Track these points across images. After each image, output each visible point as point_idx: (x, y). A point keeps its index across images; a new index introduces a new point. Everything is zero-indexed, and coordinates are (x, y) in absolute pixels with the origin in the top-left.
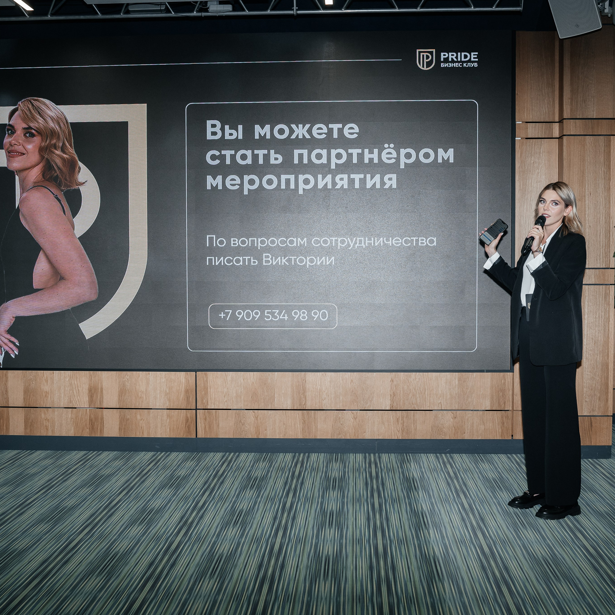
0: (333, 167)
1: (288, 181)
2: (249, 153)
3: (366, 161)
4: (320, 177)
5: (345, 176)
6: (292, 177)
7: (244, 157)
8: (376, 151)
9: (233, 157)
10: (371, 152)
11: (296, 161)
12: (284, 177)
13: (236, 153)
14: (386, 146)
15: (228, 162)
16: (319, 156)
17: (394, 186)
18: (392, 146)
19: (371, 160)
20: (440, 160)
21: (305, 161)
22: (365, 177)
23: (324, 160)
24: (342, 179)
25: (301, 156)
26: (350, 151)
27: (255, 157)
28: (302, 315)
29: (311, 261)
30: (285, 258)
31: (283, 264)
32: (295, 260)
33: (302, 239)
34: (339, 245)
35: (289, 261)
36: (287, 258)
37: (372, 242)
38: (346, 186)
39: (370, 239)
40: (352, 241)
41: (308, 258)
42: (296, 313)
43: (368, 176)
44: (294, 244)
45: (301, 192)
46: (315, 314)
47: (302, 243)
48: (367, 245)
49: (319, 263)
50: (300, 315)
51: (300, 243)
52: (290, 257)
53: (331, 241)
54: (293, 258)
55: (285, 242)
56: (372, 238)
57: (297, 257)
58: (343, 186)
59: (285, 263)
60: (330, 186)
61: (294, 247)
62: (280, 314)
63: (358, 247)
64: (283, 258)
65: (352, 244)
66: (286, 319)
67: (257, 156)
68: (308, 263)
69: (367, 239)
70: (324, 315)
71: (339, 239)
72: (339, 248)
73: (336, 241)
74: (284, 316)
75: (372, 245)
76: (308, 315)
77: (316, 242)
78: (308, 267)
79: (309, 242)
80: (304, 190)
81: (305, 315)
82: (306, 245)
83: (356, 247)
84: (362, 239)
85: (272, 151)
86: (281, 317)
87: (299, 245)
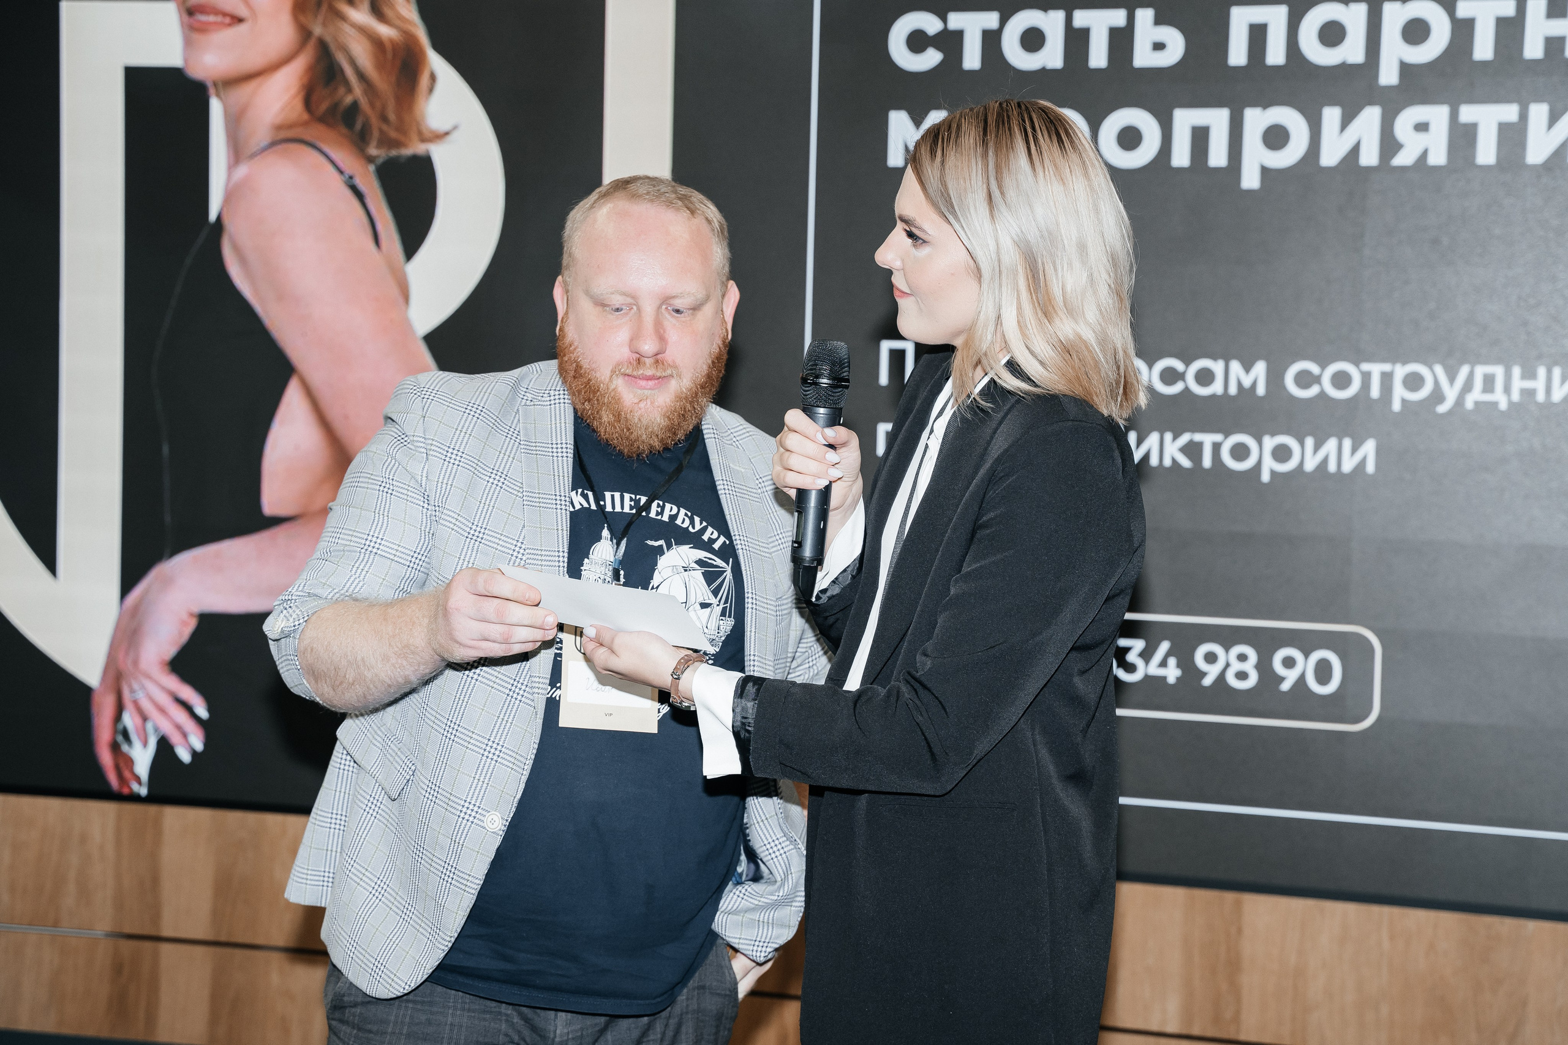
0: (1388, 75)
1: (1200, 136)
2: (1052, 23)
3: (1533, 50)
4: (1331, 115)
5: (1438, 115)
6: (1217, 119)
7: (1033, 40)
9: (991, 40)
10: (1558, 11)
11: (1238, 54)
12: (1185, 119)
13: (1003, 21)
15: (972, 59)
16: (1332, 34)
19: (1555, 44)
21: (1276, 54)
22: (1524, 116)
23: (1352, 51)
24: (1422, 127)
25: (1258, 34)
26: (1465, 8)
27: (1077, 40)
28: (1236, 666)
29: (1281, 453)
30: (1175, 438)
31: (1167, 462)
32: (1217, 447)
33: (1247, 367)
34: (1399, 392)
35: (1193, 450)
36: (1185, 438)
37: (1539, 385)
38: (1438, 157)
39: (1529, 374)
40: (1452, 379)
41: (1269, 443)
42: (1211, 658)
43: (1539, 112)
44: (1217, 388)
45: (1250, 180)
46: (1289, 663)
47: (1247, 382)
48: (1516, 397)
49: (1310, 465)
50: (1228, 665)
51: (1240, 384)
52: (1198, 437)
53: (1366, 377)
54: (1207, 439)
55: (1181, 376)
56: (1542, 372)
57: (1226, 437)
58: (1425, 154)
59: (1174, 461)
60: (1369, 157)
61: (1213, 397)
62: (1146, 655)
63: (1477, 403)
64: (1168, 436)
65: (1451, 394)
66: (1171, 680)
67: (1085, 33)
68: (1269, 465)
69: (1516, 371)
70: (1323, 672)
71: (1400, 371)
72: (1396, 406)
73: (1387, 379)
74: (1163, 664)
75: (1541, 397)
76: (1258, 667)
77: (1305, 379)
78: (1266, 477)
79: (1275, 377)
80: (1265, 171)
81: (1249, 666)
82: (1261, 390)
83: (1469, 404)
84: (1498, 371)
85: (1145, 16)
86: (1153, 669)
87: (1233, 390)
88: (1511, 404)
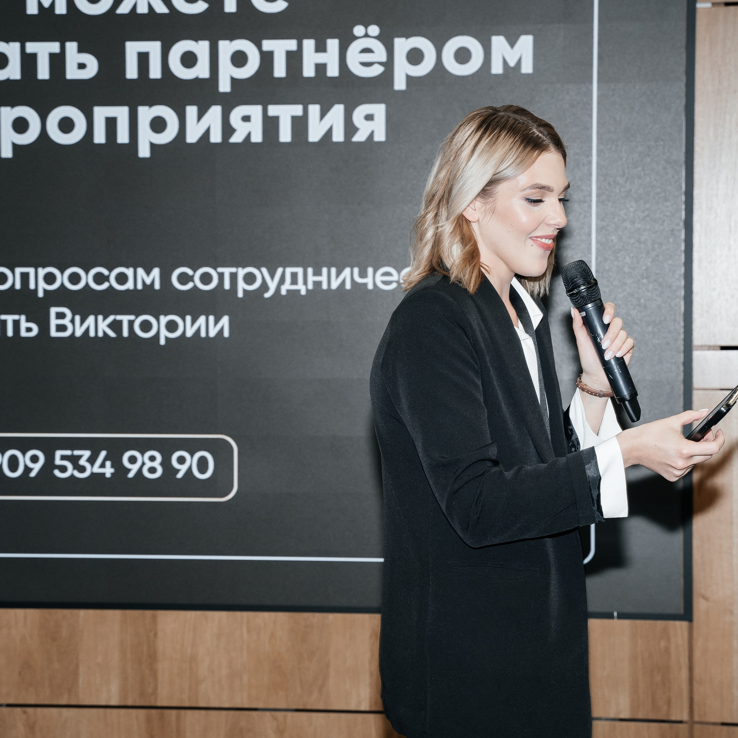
0: (224, 86)
1: (111, 123)
2: (12, 50)
3: (309, 71)
4: (191, 111)
5: (255, 111)
6: (121, 113)
8: (333, 44)
10: (321, 48)
11: (132, 71)
12: (101, 113)
14: (359, 30)
16: (189, 59)
17: (380, 136)
18: (374, 30)
19: (321, 68)
20: (497, 68)
21: (155, 72)
22: (306, 111)
23: (202, 70)
24: (246, 119)
25: (143, 59)
26: (268, 45)
27: (28, 61)
28: (149, 464)
29: (172, 326)
30: (105, 319)
31: (100, 334)
32: (131, 323)
33: (148, 272)
34: (241, 285)
35: (116, 326)
36: (111, 318)
37: (324, 278)
38: (257, 137)
39: (317, 273)
40: (272, 276)
41: (164, 320)
42: (133, 460)
43: (314, 110)
44: (129, 285)
45: (144, 152)
46: (181, 460)
47: (148, 281)
48: (310, 286)
49: (189, 333)
50: (143, 464)
51: (144, 283)
52: (119, 317)
53: (221, 276)
54: (125, 319)
55: (107, 279)
56: (325, 270)
57: (137, 317)
58: (249, 135)
59: (105, 333)
60: (216, 137)
61: (128, 290)
62: (92, 460)
63: (288, 291)
64: (100, 318)
65: (272, 285)
66: (108, 475)
67: (33, 57)
68: (164, 333)
69: (310, 270)
70: (203, 465)
71: (241, 272)
72: (240, 294)
73: (234, 277)
74: (103, 466)
75: (325, 286)
76: (162, 464)
77: (184, 279)
78: (162, 342)
79: (165, 278)
80: (153, 146)
81: (156, 464)
82: (157, 286)
83: (283, 292)
84: (300, 271)
85: (72, 47)
86: (96, 469)
87: (140, 287)
88: (308, 290)
